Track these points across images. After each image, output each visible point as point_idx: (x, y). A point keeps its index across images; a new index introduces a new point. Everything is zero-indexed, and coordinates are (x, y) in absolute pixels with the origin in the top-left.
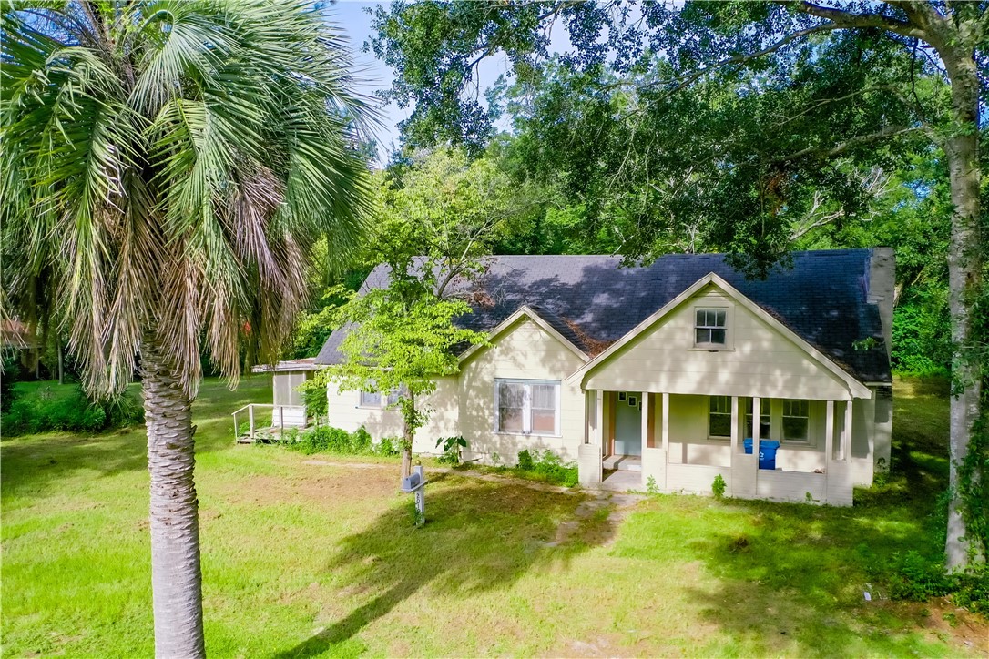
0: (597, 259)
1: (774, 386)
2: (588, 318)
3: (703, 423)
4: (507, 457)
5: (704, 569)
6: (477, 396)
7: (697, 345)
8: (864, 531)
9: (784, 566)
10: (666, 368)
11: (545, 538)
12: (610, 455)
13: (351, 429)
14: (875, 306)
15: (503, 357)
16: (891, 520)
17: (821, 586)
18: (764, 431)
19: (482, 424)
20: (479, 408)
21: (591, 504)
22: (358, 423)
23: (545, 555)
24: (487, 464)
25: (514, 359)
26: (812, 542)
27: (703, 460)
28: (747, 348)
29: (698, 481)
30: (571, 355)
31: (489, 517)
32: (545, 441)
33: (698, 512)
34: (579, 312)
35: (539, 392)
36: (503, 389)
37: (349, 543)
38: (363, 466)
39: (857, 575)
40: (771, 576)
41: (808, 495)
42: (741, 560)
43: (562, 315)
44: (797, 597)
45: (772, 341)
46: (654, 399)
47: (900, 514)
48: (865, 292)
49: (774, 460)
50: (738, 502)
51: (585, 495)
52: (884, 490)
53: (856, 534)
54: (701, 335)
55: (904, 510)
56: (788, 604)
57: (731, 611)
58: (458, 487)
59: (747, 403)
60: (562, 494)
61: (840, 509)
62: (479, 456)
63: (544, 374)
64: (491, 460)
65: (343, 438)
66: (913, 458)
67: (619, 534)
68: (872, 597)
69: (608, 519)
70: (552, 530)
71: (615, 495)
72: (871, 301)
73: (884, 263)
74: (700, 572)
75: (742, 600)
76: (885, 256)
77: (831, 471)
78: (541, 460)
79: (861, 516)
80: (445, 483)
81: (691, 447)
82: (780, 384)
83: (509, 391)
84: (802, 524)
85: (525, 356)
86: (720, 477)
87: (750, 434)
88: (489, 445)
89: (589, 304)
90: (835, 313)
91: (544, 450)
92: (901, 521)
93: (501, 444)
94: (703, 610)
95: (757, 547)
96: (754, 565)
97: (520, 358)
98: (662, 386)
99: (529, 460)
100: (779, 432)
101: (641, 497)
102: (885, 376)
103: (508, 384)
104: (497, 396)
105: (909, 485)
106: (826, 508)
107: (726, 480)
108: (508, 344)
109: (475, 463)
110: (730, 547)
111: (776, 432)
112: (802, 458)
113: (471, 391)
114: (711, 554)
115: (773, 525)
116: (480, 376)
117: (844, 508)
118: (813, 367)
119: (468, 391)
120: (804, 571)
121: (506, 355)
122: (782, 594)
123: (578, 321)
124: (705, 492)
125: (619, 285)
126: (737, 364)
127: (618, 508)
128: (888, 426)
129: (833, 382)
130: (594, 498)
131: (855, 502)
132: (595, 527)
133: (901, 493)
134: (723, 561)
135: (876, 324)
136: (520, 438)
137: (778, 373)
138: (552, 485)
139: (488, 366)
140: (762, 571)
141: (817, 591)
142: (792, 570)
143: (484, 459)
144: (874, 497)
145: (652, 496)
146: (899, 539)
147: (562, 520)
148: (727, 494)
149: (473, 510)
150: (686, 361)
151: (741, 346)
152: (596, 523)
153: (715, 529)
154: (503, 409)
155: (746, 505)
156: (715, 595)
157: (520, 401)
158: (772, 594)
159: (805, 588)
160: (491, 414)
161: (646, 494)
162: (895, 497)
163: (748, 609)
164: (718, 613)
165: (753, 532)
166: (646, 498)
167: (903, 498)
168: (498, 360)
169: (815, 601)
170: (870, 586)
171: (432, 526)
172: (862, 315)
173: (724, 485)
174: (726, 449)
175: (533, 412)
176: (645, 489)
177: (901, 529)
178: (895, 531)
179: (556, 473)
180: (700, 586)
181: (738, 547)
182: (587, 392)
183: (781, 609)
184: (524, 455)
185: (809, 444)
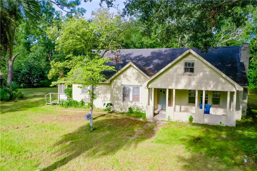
0: (155, 50)
1: (210, 86)
2: (151, 67)
3: (187, 99)
4: (125, 109)
5: (185, 148)
6: (116, 90)
7: (185, 73)
8: (240, 135)
9: (213, 148)
10: (174, 81)
11: (131, 136)
12: (157, 109)
13: (79, 100)
14: (243, 63)
15: (124, 78)
16: (249, 131)
17: (227, 156)
18: (206, 102)
19: (118, 99)
20: (117, 94)
21: (149, 125)
22: (81, 99)
23: (129, 142)
24: (119, 111)
25: (127, 79)
26: (223, 139)
27: (186, 111)
28: (201, 74)
29: (184, 117)
30: (145, 77)
31: (115, 128)
32: (137, 104)
33: (184, 128)
34: (149, 65)
35: (135, 89)
36: (124, 88)
37: (65, 137)
38: (81, 111)
39: (240, 152)
40: (209, 152)
41: (221, 123)
42: (198, 145)
43: (143, 66)
44: (219, 160)
45: (210, 71)
46: (171, 91)
47: (252, 129)
48: (239, 59)
49: (209, 111)
50: (197, 124)
51: (147, 121)
52: (245, 121)
53: (238, 136)
54: (186, 70)
55: (253, 128)
56: (216, 163)
57: (194, 166)
58: (108, 118)
59: (201, 92)
60: (140, 121)
61: (231, 127)
62: (116, 109)
63: (136, 83)
64: (120, 110)
65: (76, 103)
66: (252, 111)
67: (156, 135)
68: (247, 161)
69: (154, 129)
70: (134, 133)
71: (157, 122)
72: (242, 61)
73: (246, 49)
74: (183, 149)
75: (198, 161)
76: (247, 47)
77: (229, 115)
78: (135, 110)
79: (239, 130)
80: (104, 117)
81: (182, 107)
82: (212, 86)
83: (126, 88)
84: (219, 132)
85: (131, 78)
86: (191, 116)
87: (202, 103)
88: (120, 106)
89: (152, 63)
90: (230, 65)
91: (136, 107)
92: (253, 132)
93: (123, 105)
94: (183, 165)
95: (204, 140)
96: (202, 147)
97: (129, 78)
98: (173, 87)
99: (132, 110)
100: (211, 102)
101: (166, 122)
102: (247, 84)
103: (126, 87)
104: (122, 90)
105: (253, 120)
106: (227, 127)
107: (193, 117)
108: (126, 74)
109: (115, 111)
110: (194, 140)
111: (210, 102)
112: (218, 111)
113: (114, 89)
114: (187, 143)
115: (209, 133)
116: (117, 84)
117: (233, 127)
118: (223, 81)
119: (113, 89)
120: (221, 150)
121: (125, 77)
122: (213, 159)
123: (148, 68)
124: (186, 121)
125: (162, 57)
126: (198, 80)
127: (157, 126)
128: (246, 101)
129: (230, 85)
130: (150, 122)
131: (236, 125)
132: (149, 132)
133: (251, 122)
134: (192, 145)
135: (243, 68)
136: (129, 103)
137: (211, 82)
138: (138, 118)
139: (119, 81)
140: (206, 149)
141: (226, 158)
142: (216, 149)
143: (118, 110)
144: (242, 123)
145: (169, 122)
146: (253, 138)
147: (138, 130)
148: (194, 122)
149: (110, 126)
150: (181, 78)
151: (199, 73)
152: (149, 131)
153: (189, 134)
154: (124, 94)
155: (200, 126)
156: (188, 159)
157: (129, 92)
158: (209, 158)
159: (221, 157)
160: (120, 96)
161: (167, 121)
162: (249, 123)
163: (200, 165)
164: (189, 167)
165: (202, 135)
166: (167, 123)
167: (252, 124)
168: (122, 79)
169: (226, 162)
170: (246, 157)
171: (95, 131)
172: (239, 66)
173: (193, 119)
174: (194, 108)
175: (133, 95)
176: (167, 120)
177: (253, 135)
178: (251, 135)
179: (140, 114)
180: (182, 155)
181: (197, 140)
182: (149, 89)
183: (213, 165)
184: (130, 109)
185: (220, 106)
